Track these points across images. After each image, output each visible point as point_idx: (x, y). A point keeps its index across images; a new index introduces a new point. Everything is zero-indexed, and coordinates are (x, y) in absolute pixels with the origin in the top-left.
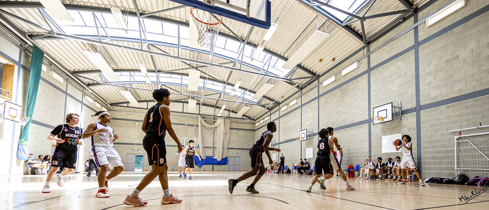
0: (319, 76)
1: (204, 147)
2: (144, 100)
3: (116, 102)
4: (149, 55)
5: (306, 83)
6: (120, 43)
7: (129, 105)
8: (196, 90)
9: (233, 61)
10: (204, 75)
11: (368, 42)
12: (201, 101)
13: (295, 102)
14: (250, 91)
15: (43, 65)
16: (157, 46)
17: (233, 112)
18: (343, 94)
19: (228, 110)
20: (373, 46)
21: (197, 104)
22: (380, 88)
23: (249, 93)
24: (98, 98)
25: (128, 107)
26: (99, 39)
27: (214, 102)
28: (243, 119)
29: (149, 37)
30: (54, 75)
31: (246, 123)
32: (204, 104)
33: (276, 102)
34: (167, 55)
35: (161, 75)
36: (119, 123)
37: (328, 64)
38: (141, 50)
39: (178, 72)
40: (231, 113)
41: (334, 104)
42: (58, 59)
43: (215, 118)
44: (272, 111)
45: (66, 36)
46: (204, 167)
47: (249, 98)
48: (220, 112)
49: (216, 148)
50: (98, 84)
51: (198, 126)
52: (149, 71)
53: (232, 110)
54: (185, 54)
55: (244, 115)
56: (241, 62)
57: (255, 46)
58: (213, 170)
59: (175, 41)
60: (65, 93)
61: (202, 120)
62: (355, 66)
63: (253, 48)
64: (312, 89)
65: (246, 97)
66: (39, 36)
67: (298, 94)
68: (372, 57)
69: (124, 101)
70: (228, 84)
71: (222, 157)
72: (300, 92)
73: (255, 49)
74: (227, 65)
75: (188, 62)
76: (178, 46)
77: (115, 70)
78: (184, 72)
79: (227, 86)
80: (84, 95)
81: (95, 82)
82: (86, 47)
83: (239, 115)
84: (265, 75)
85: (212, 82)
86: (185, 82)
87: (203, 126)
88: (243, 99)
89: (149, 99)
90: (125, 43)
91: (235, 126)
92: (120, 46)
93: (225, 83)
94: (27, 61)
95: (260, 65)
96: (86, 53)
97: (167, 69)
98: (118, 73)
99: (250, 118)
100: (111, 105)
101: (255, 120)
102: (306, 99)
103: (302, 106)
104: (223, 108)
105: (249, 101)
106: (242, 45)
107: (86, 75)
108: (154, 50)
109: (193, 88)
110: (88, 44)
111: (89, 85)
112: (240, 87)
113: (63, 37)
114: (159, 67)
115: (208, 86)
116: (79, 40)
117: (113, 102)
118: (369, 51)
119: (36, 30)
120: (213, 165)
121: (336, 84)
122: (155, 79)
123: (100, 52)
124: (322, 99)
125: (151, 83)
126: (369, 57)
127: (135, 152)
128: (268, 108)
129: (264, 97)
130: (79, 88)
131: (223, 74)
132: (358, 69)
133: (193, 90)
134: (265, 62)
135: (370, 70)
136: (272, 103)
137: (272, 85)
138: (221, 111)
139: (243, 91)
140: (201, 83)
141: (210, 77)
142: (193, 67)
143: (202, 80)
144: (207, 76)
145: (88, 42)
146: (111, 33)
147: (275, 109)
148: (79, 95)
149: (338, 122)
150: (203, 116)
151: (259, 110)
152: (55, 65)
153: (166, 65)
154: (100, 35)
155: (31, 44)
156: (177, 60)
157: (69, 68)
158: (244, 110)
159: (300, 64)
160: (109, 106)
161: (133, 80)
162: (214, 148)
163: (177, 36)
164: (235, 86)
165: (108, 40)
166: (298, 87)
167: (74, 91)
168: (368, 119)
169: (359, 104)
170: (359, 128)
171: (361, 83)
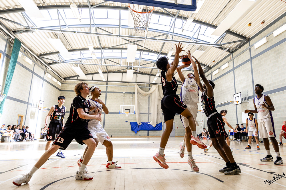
0: (249, 40)
1: (140, 113)
2: (90, 73)
3: (68, 76)
4: (96, 36)
5: (236, 47)
6: (75, 30)
7: (79, 78)
8: (133, 61)
9: (166, 34)
10: (141, 48)
12: (138, 70)
13: (226, 65)
15: (20, 52)
21: (134, 73)
24: (57, 75)
25: (77, 80)
26: (60, 28)
27: (149, 71)
29: (97, 22)
30: (26, 59)
32: (141, 73)
33: (208, 66)
34: (111, 34)
35: (104, 51)
36: (69, 94)
37: (257, 27)
38: (90, 33)
39: (118, 47)
41: (269, 65)
42: (30, 46)
43: (150, 84)
45: (37, 29)
46: (140, 133)
48: (155, 80)
49: (151, 114)
50: (56, 63)
51: (134, 93)
52: (95, 49)
54: (125, 32)
56: (173, 34)
57: (185, 18)
58: (148, 135)
59: (117, 23)
60: (32, 72)
61: (138, 87)
63: (183, 21)
64: (243, 52)
66: (20, 31)
67: (229, 57)
69: (75, 75)
70: (162, 54)
71: (157, 122)
72: (231, 55)
73: (185, 21)
75: (127, 38)
76: (119, 26)
77: (69, 51)
78: (124, 46)
80: (46, 72)
81: (54, 62)
82: (50, 35)
84: (195, 43)
85: (147, 53)
86: (124, 55)
87: (139, 93)
89: (94, 72)
92: (75, 32)
93: (158, 53)
94: (10, 51)
95: (191, 34)
96: (50, 40)
97: (110, 46)
98: (72, 53)
100: (65, 79)
102: (237, 62)
103: (234, 69)
106: (173, 19)
107: (48, 57)
108: (100, 32)
109: (131, 59)
110: (52, 33)
111: (50, 64)
112: (172, 56)
113: (35, 30)
114: (103, 45)
115: (143, 57)
116: (46, 31)
117: (66, 77)
119: (18, 27)
120: (148, 131)
121: (269, 45)
122: (99, 55)
123: (60, 38)
124: (255, 61)
125: (96, 58)
130: (43, 67)
131: (156, 45)
133: (131, 62)
134: (194, 31)
137: (203, 52)
140: (137, 54)
141: (146, 49)
142: (131, 42)
143: (139, 52)
144: (143, 48)
145: (52, 31)
146: (68, 22)
148: (41, 72)
150: (139, 84)
152: (28, 52)
153: (109, 42)
154: (61, 25)
155: (14, 38)
156: (118, 38)
157: (36, 52)
159: (229, 30)
160: (63, 80)
161: (82, 57)
162: (149, 114)
163: (118, 19)
164: (168, 55)
165: (66, 29)
166: (229, 51)
167: (39, 70)
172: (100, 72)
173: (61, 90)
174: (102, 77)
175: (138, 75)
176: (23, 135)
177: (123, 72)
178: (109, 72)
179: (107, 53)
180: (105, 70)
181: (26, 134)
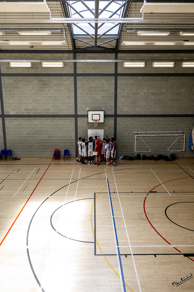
20: (80, 56)
68: (79, 65)
118: (75, 57)
121: (31, 71)
124: (7, 80)
126: (75, 63)
132: (63, 69)
135: (76, 74)
168: (74, 114)
169: (64, 100)
170: (65, 120)
171: (66, 83)
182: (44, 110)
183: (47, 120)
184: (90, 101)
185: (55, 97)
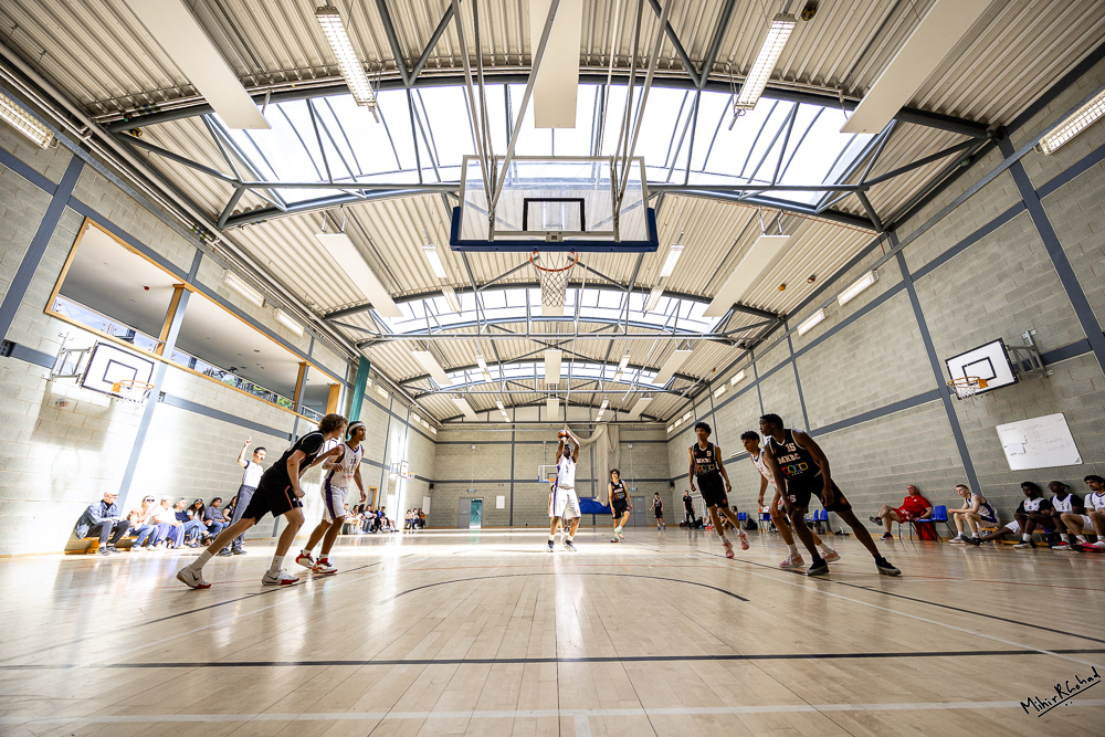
0: (785, 318)
2: (483, 408)
3: (448, 417)
4: (488, 339)
5: (758, 336)
6: (454, 332)
7: (465, 419)
8: (557, 381)
9: (614, 324)
10: (569, 355)
11: (888, 227)
12: (567, 398)
13: (741, 375)
14: (648, 369)
15: (368, 378)
16: (500, 325)
17: (621, 410)
18: (852, 341)
19: (613, 409)
20: (903, 233)
21: (560, 404)
22: (953, 312)
23: (646, 373)
24: (428, 415)
25: (463, 422)
26: (428, 332)
27: (588, 398)
28: (642, 421)
29: (489, 315)
30: (379, 390)
31: (648, 429)
32: (572, 404)
33: (703, 381)
35: (506, 366)
37: (799, 290)
38: (479, 335)
39: (529, 357)
40: (619, 413)
41: (835, 365)
42: (384, 368)
43: (591, 425)
44: (697, 400)
45: (394, 336)
47: (649, 381)
48: (600, 414)
49: (597, 481)
50: (427, 394)
52: (489, 364)
53: (619, 408)
54: (537, 328)
55: (642, 415)
56: (627, 323)
57: (647, 290)
58: (594, 524)
59: (523, 312)
60: (389, 412)
62: (867, 280)
63: (645, 295)
64: (774, 345)
65: (642, 380)
66: (367, 343)
67: (745, 359)
68: (909, 252)
69: (458, 414)
70: (610, 363)
72: (749, 355)
73: (648, 296)
74: (603, 333)
75: (543, 339)
76: (527, 318)
77: (447, 371)
78: (539, 355)
79: (607, 367)
80: (410, 411)
81: (423, 392)
82: (414, 346)
83: (634, 415)
84: (673, 336)
85: (581, 365)
86: (540, 372)
88: (638, 385)
89: (490, 407)
90: (459, 330)
91: (627, 436)
93: (602, 362)
94: (353, 377)
95: (662, 321)
96: (415, 353)
97: (514, 357)
98: (451, 375)
99: (654, 418)
100: (442, 422)
101: (666, 421)
102: (763, 366)
103: (758, 381)
104: (604, 405)
105: (648, 387)
106: (626, 294)
107: (413, 384)
108: (495, 331)
109: (552, 379)
110: (418, 341)
111: (417, 397)
112: (629, 366)
113: (391, 338)
114: (503, 355)
115: (575, 372)
116: (406, 339)
117: (444, 418)
118: (895, 242)
119: (366, 336)
120: (594, 514)
121: (830, 325)
122: (496, 375)
123: (429, 349)
124: (802, 362)
125: (492, 381)
126: (900, 255)
127: (472, 495)
128: (687, 396)
129: (676, 375)
130: (406, 403)
131: (597, 347)
132: (878, 285)
133: (553, 382)
134: (669, 313)
135: (909, 281)
136: (694, 384)
137: (690, 351)
138: (601, 412)
139: (636, 371)
140: (564, 369)
141: (579, 357)
143: (566, 364)
144: (573, 356)
145: (418, 339)
146: (443, 321)
147: (702, 396)
148: (403, 413)
149: (855, 403)
150: (572, 425)
151: (671, 401)
152: (383, 378)
153: (512, 350)
154: (431, 326)
155: (358, 355)
156: (527, 340)
157: (395, 378)
158: (642, 405)
159: (740, 302)
160: (439, 423)
161: (469, 381)
162: (593, 481)
163: (525, 304)
164: (620, 365)
165: (439, 331)
166: (742, 345)
167: (398, 409)
168: (935, 386)
169: (901, 358)
170: (917, 412)
171: (894, 312)
172: (500, 406)
173: (436, 443)
174: (504, 415)
175: (570, 409)
176: (378, 522)
177: (539, 405)
178: (517, 406)
179: (511, 371)
180: (509, 402)
181: (382, 520)
182: (868, 399)
183: (878, 422)
184: (972, 331)
185: (881, 359)
